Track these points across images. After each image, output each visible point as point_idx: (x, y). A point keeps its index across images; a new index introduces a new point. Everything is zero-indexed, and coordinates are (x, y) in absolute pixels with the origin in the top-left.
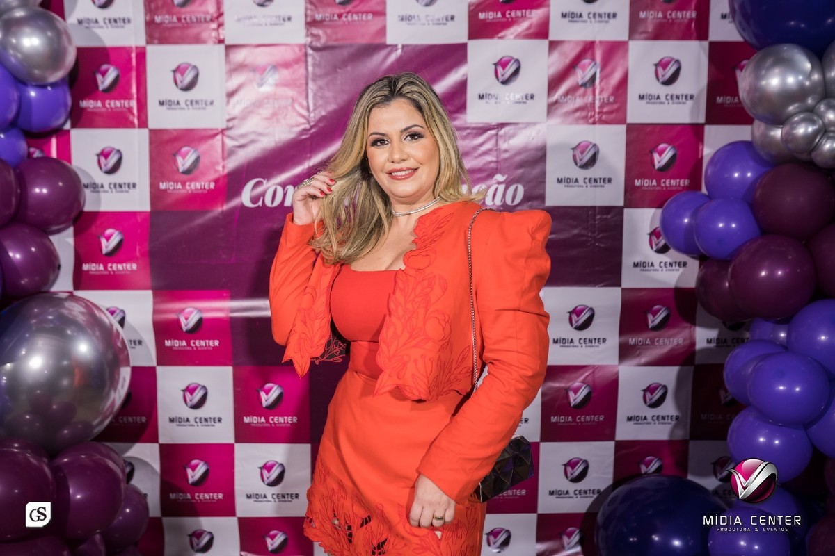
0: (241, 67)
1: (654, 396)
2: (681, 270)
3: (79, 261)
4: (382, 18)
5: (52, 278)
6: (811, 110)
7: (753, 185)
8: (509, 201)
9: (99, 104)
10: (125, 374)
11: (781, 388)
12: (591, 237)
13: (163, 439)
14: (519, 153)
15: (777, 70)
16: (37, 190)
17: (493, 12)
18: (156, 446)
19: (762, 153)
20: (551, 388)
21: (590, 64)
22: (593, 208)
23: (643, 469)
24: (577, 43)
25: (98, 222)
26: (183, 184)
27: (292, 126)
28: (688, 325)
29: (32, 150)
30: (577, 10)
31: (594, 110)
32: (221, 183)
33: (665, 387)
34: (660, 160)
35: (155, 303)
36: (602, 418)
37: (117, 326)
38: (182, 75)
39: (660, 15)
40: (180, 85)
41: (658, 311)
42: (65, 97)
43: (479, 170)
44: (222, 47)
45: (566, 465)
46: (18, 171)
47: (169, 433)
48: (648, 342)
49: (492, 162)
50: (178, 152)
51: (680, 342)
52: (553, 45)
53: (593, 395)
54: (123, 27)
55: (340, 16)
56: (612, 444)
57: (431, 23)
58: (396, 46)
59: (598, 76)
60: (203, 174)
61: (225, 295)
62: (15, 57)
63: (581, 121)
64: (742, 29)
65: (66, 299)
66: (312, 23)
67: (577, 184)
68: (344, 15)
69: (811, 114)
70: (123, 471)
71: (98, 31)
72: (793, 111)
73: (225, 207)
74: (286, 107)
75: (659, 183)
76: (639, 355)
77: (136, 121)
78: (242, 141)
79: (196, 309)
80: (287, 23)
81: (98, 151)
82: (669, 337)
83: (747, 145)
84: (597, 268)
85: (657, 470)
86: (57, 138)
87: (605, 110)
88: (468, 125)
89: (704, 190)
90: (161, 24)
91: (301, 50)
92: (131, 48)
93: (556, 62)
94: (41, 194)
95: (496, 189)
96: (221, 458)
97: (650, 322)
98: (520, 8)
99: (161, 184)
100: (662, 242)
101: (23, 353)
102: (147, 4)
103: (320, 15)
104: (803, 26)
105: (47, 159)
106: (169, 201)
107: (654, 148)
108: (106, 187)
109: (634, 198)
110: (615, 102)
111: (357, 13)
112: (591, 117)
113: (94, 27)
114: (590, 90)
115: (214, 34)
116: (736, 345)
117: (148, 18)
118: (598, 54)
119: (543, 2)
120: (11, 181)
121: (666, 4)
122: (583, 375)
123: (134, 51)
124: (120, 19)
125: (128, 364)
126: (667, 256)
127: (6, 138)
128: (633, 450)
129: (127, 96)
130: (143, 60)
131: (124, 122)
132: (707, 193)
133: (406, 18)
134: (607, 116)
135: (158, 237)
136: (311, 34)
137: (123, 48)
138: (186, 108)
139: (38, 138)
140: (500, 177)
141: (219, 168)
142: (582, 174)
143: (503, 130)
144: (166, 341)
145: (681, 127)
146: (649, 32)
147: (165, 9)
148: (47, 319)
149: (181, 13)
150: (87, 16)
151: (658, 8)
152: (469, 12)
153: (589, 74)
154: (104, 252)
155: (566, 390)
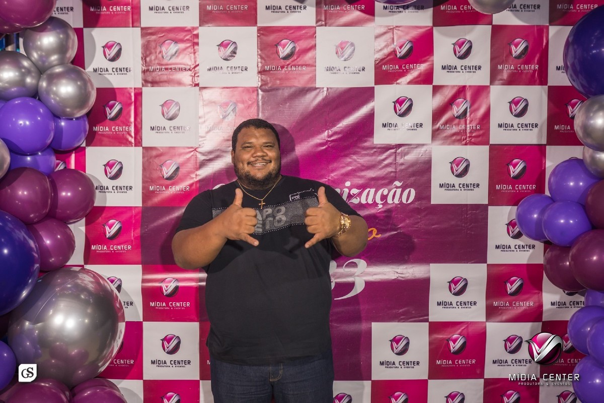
0: (212, 103)
1: (513, 344)
2: (531, 251)
3: (88, 243)
4: (313, 68)
7: (585, 193)
8: (404, 201)
9: (107, 129)
12: (464, 227)
13: (146, 377)
14: (413, 164)
16: (64, 194)
17: (393, 65)
18: (141, 382)
19: (590, 169)
20: (437, 338)
21: (462, 102)
22: (466, 205)
23: (505, 399)
24: (454, 86)
25: (104, 215)
28: (537, 291)
29: (58, 161)
30: (453, 64)
31: (466, 135)
32: (194, 187)
33: (520, 338)
34: (515, 171)
35: (143, 274)
36: (474, 361)
37: (116, 291)
38: (168, 109)
39: (512, 68)
40: (166, 116)
41: (514, 281)
42: (85, 125)
43: (383, 178)
44: (197, 88)
45: (447, 397)
47: (151, 372)
48: (508, 304)
49: (392, 172)
51: (531, 304)
52: (436, 89)
54: (126, 74)
55: (282, 67)
56: (483, 380)
57: (348, 73)
58: (323, 88)
59: (468, 111)
60: (182, 180)
62: (55, 99)
63: (454, 143)
64: (572, 78)
65: (79, 272)
66: (262, 72)
67: (454, 188)
68: (286, 67)
71: (107, 76)
75: (513, 188)
76: (500, 315)
77: (133, 141)
78: (211, 156)
79: (174, 279)
80: (244, 72)
82: (523, 301)
83: (580, 162)
84: (469, 250)
86: (75, 153)
87: (473, 135)
88: (375, 146)
89: (547, 193)
90: (154, 71)
91: (254, 91)
92: (131, 88)
93: (438, 100)
94: (66, 195)
95: (395, 192)
97: (508, 290)
98: (413, 63)
99: (150, 187)
100: (517, 230)
101: (51, 313)
102: (144, 58)
103: (268, 67)
105: (67, 169)
106: (156, 200)
107: (510, 163)
108: (110, 189)
109: (496, 198)
110: (481, 129)
111: (295, 66)
113: (105, 74)
114: (463, 121)
115: (191, 80)
116: (573, 306)
117: (144, 68)
118: (469, 94)
119: (429, 58)
120: (48, 187)
121: (517, 60)
122: (459, 329)
123: (133, 91)
124: (124, 68)
125: (124, 320)
126: (521, 241)
127: (43, 155)
128: (497, 386)
129: (128, 124)
130: (139, 98)
131: (124, 141)
132: (550, 195)
133: (329, 69)
134: (476, 139)
135: (147, 226)
136: (262, 80)
137: (126, 88)
138: (170, 132)
139: (62, 154)
140: (398, 183)
141: (193, 176)
142: (457, 181)
143: (400, 149)
144: (151, 303)
145: (529, 146)
146: (504, 80)
147: (156, 62)
148: (67, 287)
149: (167, 65)
150: (100, 67)
151: (511, 62)
152: (375, 65)
153: (462, 110)
154: (107, 237)
155: (447, 340)
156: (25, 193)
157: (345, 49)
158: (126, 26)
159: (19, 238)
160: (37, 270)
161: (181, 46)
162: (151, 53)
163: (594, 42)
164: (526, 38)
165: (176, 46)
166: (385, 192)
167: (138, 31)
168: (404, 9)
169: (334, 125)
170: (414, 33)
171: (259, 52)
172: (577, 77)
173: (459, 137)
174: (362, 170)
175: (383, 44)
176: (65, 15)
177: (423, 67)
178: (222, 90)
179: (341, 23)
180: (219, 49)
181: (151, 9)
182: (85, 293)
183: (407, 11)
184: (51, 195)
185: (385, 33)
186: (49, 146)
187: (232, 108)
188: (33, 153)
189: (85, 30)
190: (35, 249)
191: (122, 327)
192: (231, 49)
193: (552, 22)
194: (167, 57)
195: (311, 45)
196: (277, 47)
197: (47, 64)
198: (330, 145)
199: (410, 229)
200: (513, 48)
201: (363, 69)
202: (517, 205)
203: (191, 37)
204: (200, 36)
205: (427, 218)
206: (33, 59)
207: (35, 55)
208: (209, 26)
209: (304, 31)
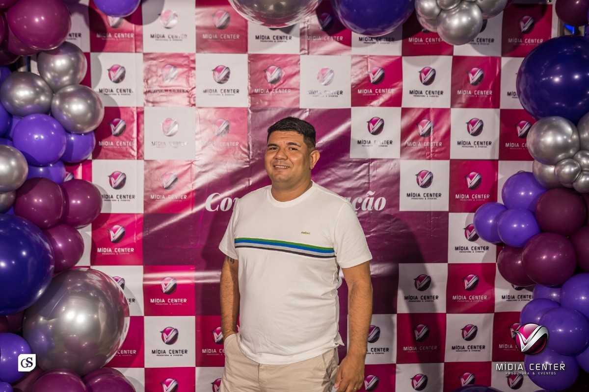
0: (206, 121)
1: (469, 333)
2: (486, 252)
3: (94, 247)
4: (297, 92)
6: (572, 157)
7: (535, 201)
8: (376, 208)
9: (112, 144)
11: (560, 330)
12: (428, 231)
13: (148, 364)
14: (383, 177)
15: (550, 133)
16: (74, 202)
17: (367, 89)
18: (143, 369)
21: (427, 122)
22: (429, 212)
23: (463, 381)
24: (419, 109)
25: (109, 222)
27: (238, 159)
28: (490, 287)
29: (67, 172)
30: (419, 89)
31: (430, 151)
32: (190, 196)
33: (476, 327)
34: (471, 182)
35: (145, 272)
36: (435, 348)
37: (120, 289)
38: (168, 126)
39: (470, 93)
40: (166, 132)
41: (472, 277)
42: (93, 139)
43: (358, 188)
44: (193, 107)
45: (413, 379)
46: (62, 188)
47: (152, 361)
48: (465, 298)
49: (365, 183)
51: (485, 298)
52: (405, 111)
54: (129, 95)
55: (270, 90)
56: (442, 365)
57: (328, 96)
58: (306, 109)
59: (432, 130)
60: (179, 189)
61: (192, 268)
62: (67, 116)
63: (419, 158)
64: (524, 102)
65: (87, 272)
66: (252, 94)
67: (419, 197)
68: (273, 89)
69: (572, 159)
71: (112, 96)
72: (561, 158)
73: (195, 210)
74: (235, 147)
75: (470, 197)
76: (459, 307)
77: (135, 153)
79: (172, 278)
80: (236, 94)
81: (110, 174)
82: (478, 295)
83: (530, 175)
84: (432, 251)
85: (472, 382)
86: (82, 165)
87: (436, 151)
88: (350, 160)
89: (500, 201)
90: (155, 91)
91: (244, 111)
92: (134, 107)
93: (408, 120)
94: (76, 203)
95: (369, 200)
96: (186, 377)
97: (466, 285)
98: (384, 88)
99: (151, 196)
102: (146, 81)
103: (258, 90)
104: (564, 105)
105: (74, 180)
106: (157, 207)
107: (467, 175)
108: (115, 198)
109: (455, 206)
110: (443, 146)
111: (281, 89)
112: (428, 155)
113: (111, 94)
114: (427, 139)
115: (187, 100)
116: (520, 299)
117: (145, 91)
118: (432, 116)
119: (398, 84)
120: (61, 196)
121: (474, 86)
122: (424, 319)
123: (135, 109)
124: (127, 90)
125: (128, 315)
126: (477, 243)
127: (54, 167)
128: (456, 368)
129: (130, 138)
130: (141, 116)
131: (128, 155)
132: (503, 204)
133: (312, 93)
134: (438, 154)
135: (148, 230)
136: (252, 102)
137: (129, 107)
138: (170, 146)
139: (71, 166)
140: (371, 193)
141: (190, 185)
142: (422, 191)
143: (373, 163)
144: (151, 300)
145: (484, 161)
146: (463, 103)
147: (157, 84)
148: (77, 286)
149: (167, 87)
150: (105, 88)
151: (468, 88)
152: (352, 89)
153: (426, 128)
154: (112, 240)
155: (413, 330)
156: (41, 201)
157: (325, 75)
158: (130, 51)
159: (36, 241)
160: (52, 271)
161: (180, 70)
162: (152, 76)
164: (481, 67)
165: (175, 71)
166: (360, 201)
167: (140, 56)
168: (377, 41)
170: (385, 62)
171: (250, 77)
173: (423, 153)
174: (340, 181)
175: (359, 71)
176: (73, 40)
177: (392, 91)
178: (216, 110)
179: (322, 52)
180: (214, 73)
181: (152, 36)
182: (94, 291)
183: (379, 42)
184: (64, 203)
185: (360, 62)
186: (61, 159)
187: (225, 126)
188: (45, 165)
189: (92, 55)
190: (50, 251)
191: (127, 321)
192: (224, 73)
193: (504, 54)
194: (167, 79)
195: (295, 71)
196: (265, 72)
197: (59, 84)
199: (381, 233)
200: (471, 76)
201: (341, 93)
202: (475, 212)
203: (189, 62)
204: (196, 62)
205: (396, 223)
206: (47, 79)
207: (49, 76)
208: (205, 53)
209: (289, 59)
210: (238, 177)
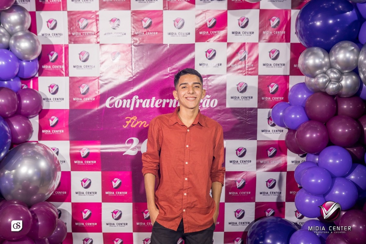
0: (106, 52)
1: (271, 184)
2: (281, 133)
3: (41, 129)
4: (162, 33)
5: (30, 136)
7: (306, 100)
8: (212, 106)
9: (50, 67)
10: (59, 174)
11: (313, 181)
12: (244, 120)
13: (73, 201)
14: (216, 86)
15: (312, 57)
16: (25, 102)
17: (205, 31)
18: (70, 203)
19: (309, 88)
20: (230, 180)
21: (244, 51)
22: (246, 108)
23: (267, 213)
24: (239, 43)
25: (49, 114)
26: (83, 98)
27: (126, 76)
28: (284, 155)
29: (23, 85)
30: (238, 31)
31: (245, 70)
32: (97, 98)
33: (275, 180)
34: (272, 89)
35: (70, 146)
36: (250, 193)
37: (56, 155)
38: (83, 56)
39: (271, 33)
40: (82, 60)
41: (272, 149)
42: (37, 64)
44: (99, 44)
45: (235, 212)
46: (18, 94)
47: (75, 198)
48: (268, 162)
50: (81, 86)
51: (281, 162)
53: (246, 183)
54: (59, 37)
55: (145, 33)
56: (254, 203)
57: (181, 36)
58: (167, 44)
59: (247, 56)
60: (90, 95)
61: (98, 143)
62: (18, 50)
63: (240, 74)
65: (36, 145)
66: (134, 36)
67: (239, 99)
68: (147, 32)
69: (325, 74)
70: (57, 213)
71: (49, 38)
72: (318, 73)
73: (99, 108)
74: (123, 68)
75: (271, 99)
76: (264, 167)
77: (64, 73)
78: (106, 82)
79: (87, 148)
80: (124, 36)
81: (49, 85)
82: (277, 160)
84: (247, 132)
85: (273, 215)
86: (33, 80)
87: (250, 70)
89: (289, 103)
90: (75, 35)
91: (129, 46)
92: (63, 45)
93: (230, 51)
94: (26, 102)
95: (207, 101)
96: (96, 208)
97: (269, 154)
98: (216, 30)
99: (74, 98)
101: (19, 166)
102: (69, 28)
103: (137, 33)
104: (322, 40)
105: (28, 89)
106: (77, 105)
107: (270, 85)
108: (52, 100)
109: (262, 104)
110: (254, 67)
111: (152, 32)
113: (48, 37)
114: (243, 62)
115: (95, 40)
117: (69, 33)
118: (247, 47)
119: (224, 28)
120: (16, 99)
121: (273, 28)
122: (242, 175)
123: (64, 46)
124: (58, 34)
125: (60, 170)
126: (275, 128)
127: (14, 81)
128: (262, 206)
129: (61, 64)
130: (67, 50)
131: (59, 74)
133: (170, 34)
134: (251, 72)
135: (72, 120)
136: (134, 40)
137: (60, 45)
138: (84, 68)
139: (25, 80)
140: (208, 96)
141: (97, 92)
142: (241, 95)
143: (210, 78)
144: (75, 161)
145: (280, 76)
146: (267, 40)
147: (76, 30)
148: (29, 152)
149: (82, 32)
150: (45, 33)
151: (270, 30)
152: (196, 31)
153: (243, 56)
154: (51, 125)
155: (235, 181)
156: (3, 101)
157: (179, 23)
158: (59, 10)
161: (90, 21)
162: (73, 25)
163: (311, 18)
164: (278, 16)
165: (87, 21)
167: (66, 13)
168: (211, 1)
169: (173, 65)
170: (217, 14)
171: (132, 25)
172: (302, 38)
175: (200, 20)
176: (26, 4)
178: (112, 46)
180: (110, 23)
181: (73, 0)
183: (213, 1)
184: (17, 102)
185: (201, 14)
186: (17, 76)
188: (8, 80)
189: (37, 13)
192: (116, 23)
193: (293, 7)
194: (82, 27)
195: (160, 20)
196: (142, 21)
197: (14, 31)
198: (171, 75)
200: (271, 22)
201: (189, 34)
202: (272, 108)
203: (95, 16)
204: (100, 16)
205: (224, 115)
206: (6, 28)
207: (7, 26)
208: (105, 10)
209: (156, 13)
210: (125, 86)
